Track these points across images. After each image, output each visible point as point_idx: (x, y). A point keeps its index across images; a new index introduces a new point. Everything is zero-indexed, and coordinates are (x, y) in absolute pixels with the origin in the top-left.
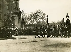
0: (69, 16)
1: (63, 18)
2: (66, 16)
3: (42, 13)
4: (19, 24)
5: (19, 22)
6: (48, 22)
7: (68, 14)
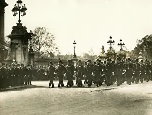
0: (114, 42)
1: (103, 47)
2: (108, 42)
3: (48, 34)
4: (25, 58)
5: (24, 54)
6: (75, 54)
7: (111, 38)
